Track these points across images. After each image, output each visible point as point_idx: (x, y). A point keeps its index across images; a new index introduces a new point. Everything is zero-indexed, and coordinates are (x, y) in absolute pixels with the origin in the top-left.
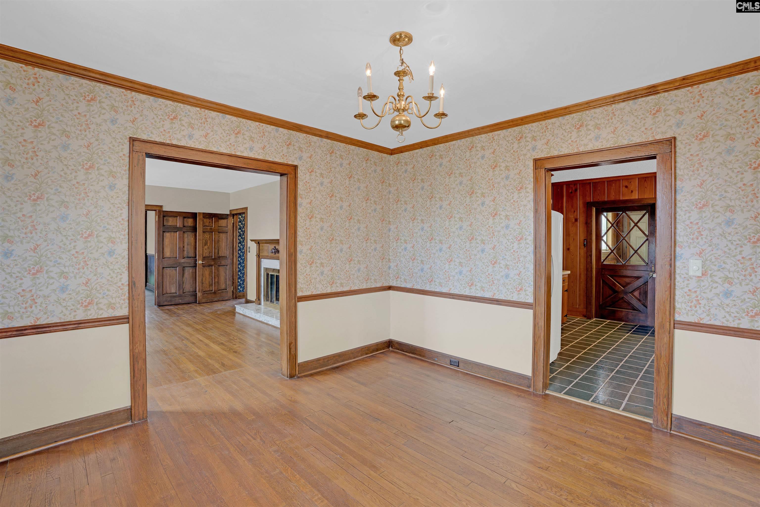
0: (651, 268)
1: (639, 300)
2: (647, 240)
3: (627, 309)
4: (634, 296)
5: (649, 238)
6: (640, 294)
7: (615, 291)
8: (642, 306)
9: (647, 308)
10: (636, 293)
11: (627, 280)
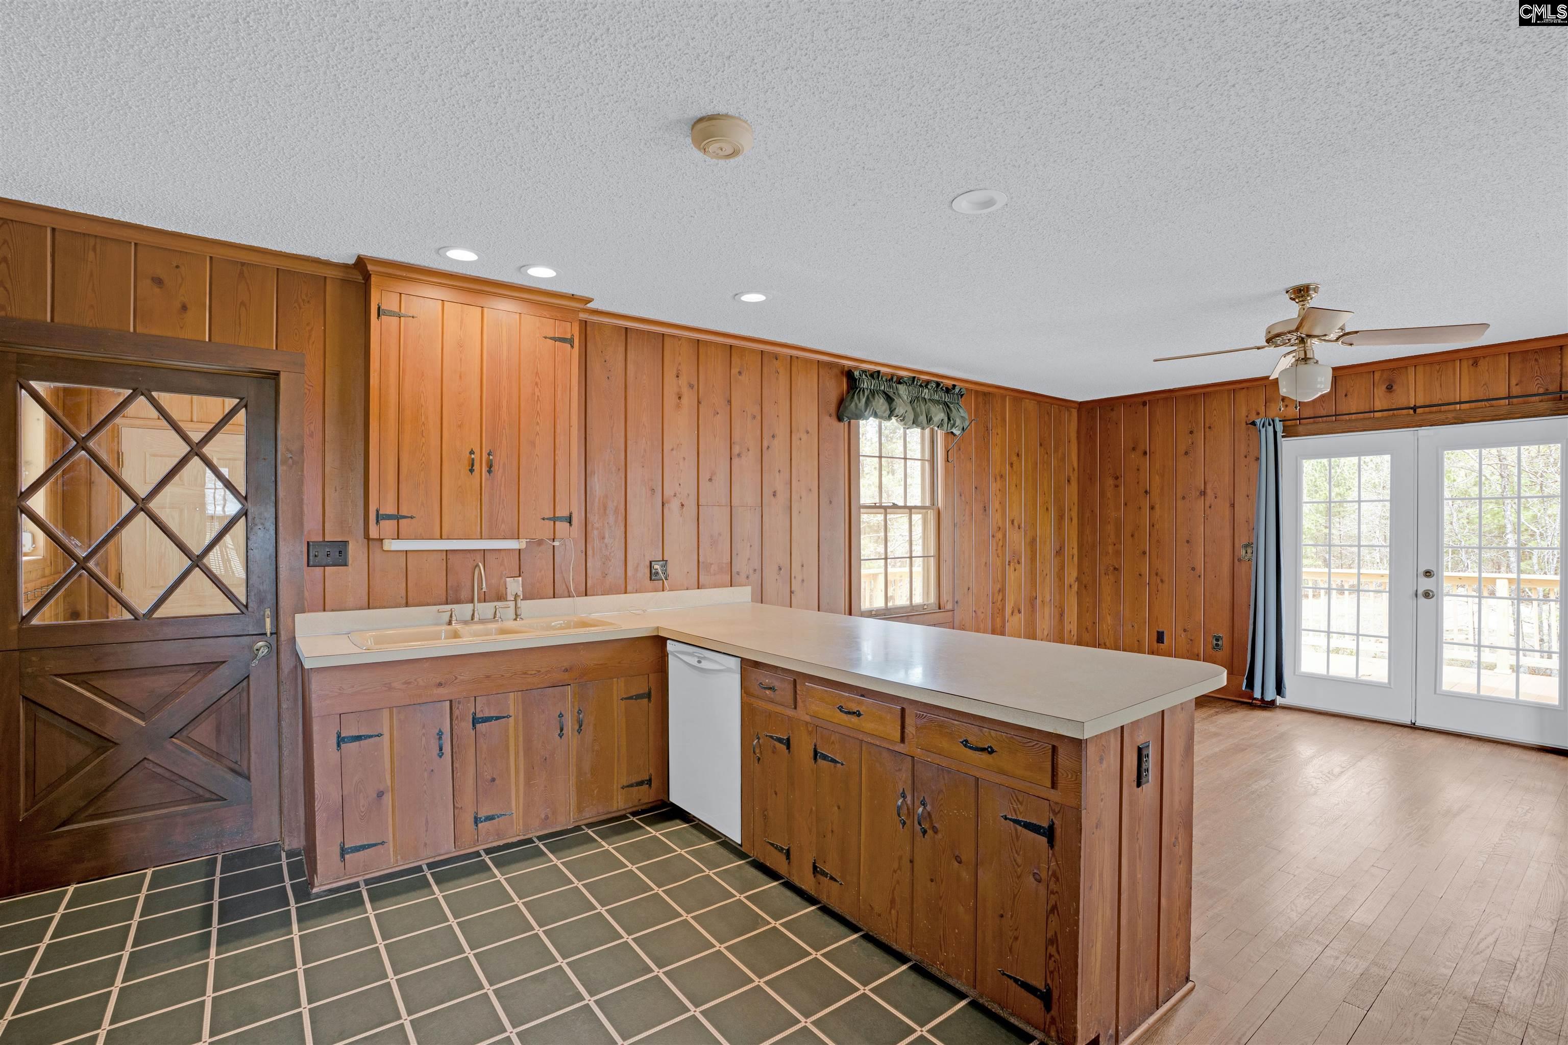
0: (261, 622)
1: (218, 756)
2: (244, 513)
3: (161, 806)
4: (198, 745)
5: (249, 505)
6: (218, 730)
7: (104, 743)
8: (230, 776)
9: (248, 778)
10: (203, 732)
11: (161, 683)
